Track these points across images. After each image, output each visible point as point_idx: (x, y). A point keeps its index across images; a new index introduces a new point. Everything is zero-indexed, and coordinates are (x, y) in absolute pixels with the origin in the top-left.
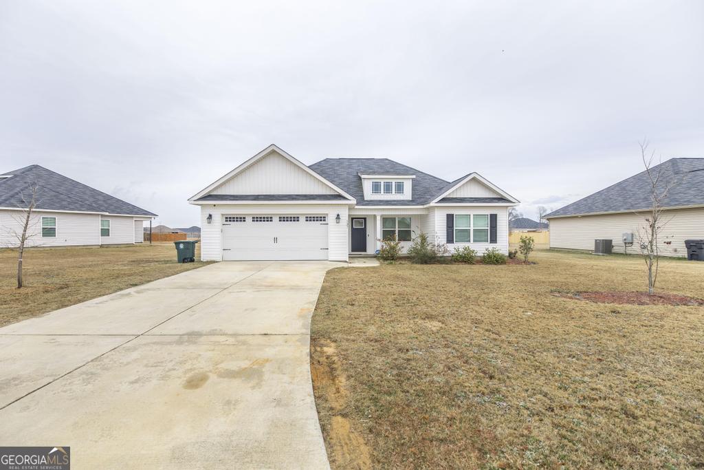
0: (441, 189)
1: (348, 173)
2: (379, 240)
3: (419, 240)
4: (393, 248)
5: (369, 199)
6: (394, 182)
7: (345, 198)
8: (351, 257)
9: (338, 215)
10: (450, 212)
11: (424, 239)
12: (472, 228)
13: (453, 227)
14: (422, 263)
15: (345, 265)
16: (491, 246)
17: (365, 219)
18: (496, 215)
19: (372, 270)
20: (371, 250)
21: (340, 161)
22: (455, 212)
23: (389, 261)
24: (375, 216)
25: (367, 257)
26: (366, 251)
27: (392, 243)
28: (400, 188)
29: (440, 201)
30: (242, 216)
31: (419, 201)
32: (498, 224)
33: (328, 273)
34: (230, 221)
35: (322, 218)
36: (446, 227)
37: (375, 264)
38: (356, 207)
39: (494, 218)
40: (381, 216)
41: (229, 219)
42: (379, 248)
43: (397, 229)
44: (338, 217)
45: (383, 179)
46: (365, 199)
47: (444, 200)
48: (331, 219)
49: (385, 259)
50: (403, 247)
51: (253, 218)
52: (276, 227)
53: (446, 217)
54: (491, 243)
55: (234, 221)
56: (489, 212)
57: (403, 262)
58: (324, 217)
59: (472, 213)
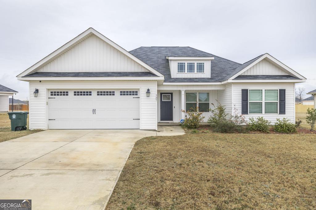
0: (234, 69)
1: (158, 57)
2: (184, 111)
3: (217, 112)
4: (195, 118)
5: (175, 77)
6: (196, 63)
7: (154, 75)
8: (160, 125)
9: (148, 90)
10: (245, 87)
11: (221, 110)
12: (263, 102)
13: (247, 100)
14: (222, 132)
15: (154, 134)
16: (281, 117)
17: (172, 94)
18: (284, 90)
19: (178, 140)
20: (177, 119)
21: (152, 49)
22: (249, 88)
23: (193, 130)
24: (180, 92)
25: (173, 125)
26: (172, 120)
27: (195, 114)
28: (201, 68)
29: (236, 78)
30: (65, 91)
31: (217, 79)
32: (286, 98)
33: (137, 144)
34: (55, 95)
35: (134, 93)
36: (241, 100)
37: (180, 132)
38: (165, 84)
39: (282, 93)
40: (186, 91)
41: (54, 93)
42: (183, 118)
43: (198, 102)
44: (148, 92)
45: (186, 60)
46: (172, 77)
47: (240, 77)
48: (142, 93)
49: (189, 127)
50: (204, 117)
51: (75, 92)
52: (94, 100)
53: (241, 92)
54: (280, 114)
55: (58, 95)
56: (278, 88)
57: (205, 131)
58: (136, 92)
59: (263, 88)
